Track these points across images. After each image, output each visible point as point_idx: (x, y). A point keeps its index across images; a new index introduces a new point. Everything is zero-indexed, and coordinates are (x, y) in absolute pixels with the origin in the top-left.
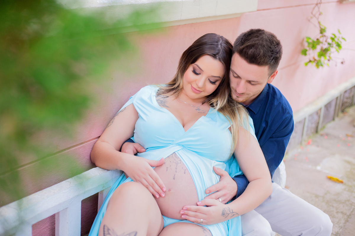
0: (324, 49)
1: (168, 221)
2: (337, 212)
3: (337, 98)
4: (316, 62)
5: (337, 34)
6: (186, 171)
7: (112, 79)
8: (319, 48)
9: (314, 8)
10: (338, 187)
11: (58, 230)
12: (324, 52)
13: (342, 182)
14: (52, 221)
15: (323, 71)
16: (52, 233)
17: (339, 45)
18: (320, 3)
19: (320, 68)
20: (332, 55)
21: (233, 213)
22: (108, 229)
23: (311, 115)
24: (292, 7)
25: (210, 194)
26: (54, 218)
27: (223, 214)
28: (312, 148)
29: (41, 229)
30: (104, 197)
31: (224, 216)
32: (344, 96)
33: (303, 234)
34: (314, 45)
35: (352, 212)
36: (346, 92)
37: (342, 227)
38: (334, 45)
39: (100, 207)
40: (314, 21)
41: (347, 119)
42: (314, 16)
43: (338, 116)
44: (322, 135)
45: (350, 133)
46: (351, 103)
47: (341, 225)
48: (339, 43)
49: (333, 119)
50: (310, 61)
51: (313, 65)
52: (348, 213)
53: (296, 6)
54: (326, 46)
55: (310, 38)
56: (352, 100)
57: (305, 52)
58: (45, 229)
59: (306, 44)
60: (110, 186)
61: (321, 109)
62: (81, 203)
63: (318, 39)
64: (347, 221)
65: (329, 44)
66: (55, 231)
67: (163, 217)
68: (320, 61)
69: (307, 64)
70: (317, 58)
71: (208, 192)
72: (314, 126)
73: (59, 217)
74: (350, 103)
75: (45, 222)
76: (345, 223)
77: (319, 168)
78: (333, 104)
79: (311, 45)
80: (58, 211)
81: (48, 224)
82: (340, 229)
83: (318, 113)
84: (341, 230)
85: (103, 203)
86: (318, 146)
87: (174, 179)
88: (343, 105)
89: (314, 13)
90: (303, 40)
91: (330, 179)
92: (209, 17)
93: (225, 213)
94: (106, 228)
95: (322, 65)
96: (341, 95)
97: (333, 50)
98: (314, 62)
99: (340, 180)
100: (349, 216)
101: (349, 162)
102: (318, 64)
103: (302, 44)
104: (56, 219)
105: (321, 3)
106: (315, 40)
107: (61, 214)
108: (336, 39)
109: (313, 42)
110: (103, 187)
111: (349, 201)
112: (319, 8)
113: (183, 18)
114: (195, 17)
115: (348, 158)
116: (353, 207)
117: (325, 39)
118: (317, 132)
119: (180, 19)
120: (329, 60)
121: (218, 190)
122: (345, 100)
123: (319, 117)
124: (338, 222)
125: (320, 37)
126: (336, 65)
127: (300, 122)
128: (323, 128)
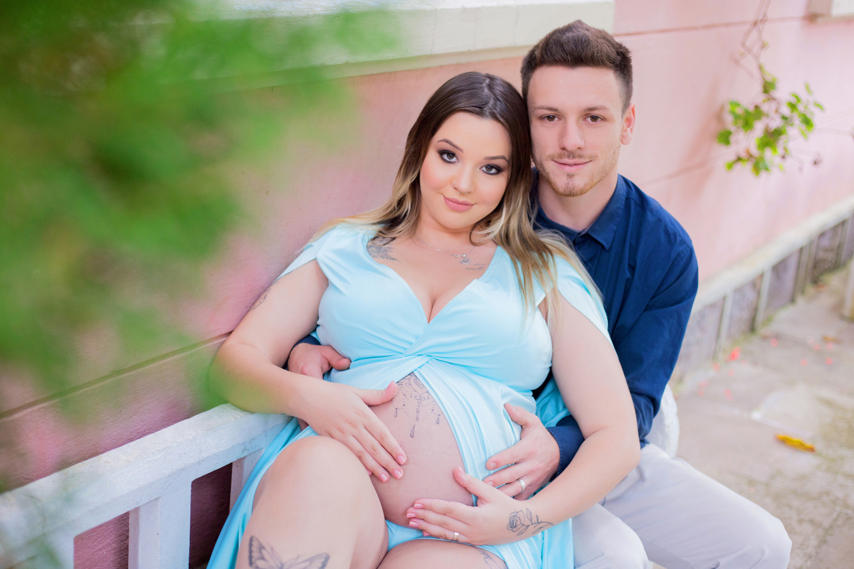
0: (772, 130)
1: (400, 535)
2: (801, 521)
3: (801, 250)
4: (754, 161)
5: (803, 95)
6: (440, 418)
7: (267, 192)
8: (759, 127)
9: (748, 34)
10: (803, 462)
11: (136, 551)
12: (772, 137)
13: (812, 450)
14: (121, 531)
15: (769, 183)
16: (120, 560)
17: (807, 122)
18: (764, 20)
19: (763, 175)
20: (791, 145)
21: (538, 523)
22: (261, 548)
23: (739, 290)
24: (694, 28)
25: (497, 470)
26: (127, 525)
27: (512, 526)
28: (743, 368)
29: (95, 550)
30: (245, 475)
31: (514, 530)
32: (818, 244)
33: (721, 565)
34: (747, 120)
35: (835, 520)
36: (822, 235)
37: (810, 557)
38: (797, 121)
39: (236, 498)
40: (749, 62)
41: (825, 300)
42: (749, 51)
43: (803, 292)
44: (765, 338)
45: (831, 333)
46: (836, 262)
47: (810, 550)
48: (809, 116)
49: (793, 300)
50: (739, 159)
51: (746, 167)
52: (826, 524)
53: (707, 27)
54: (775, 123)
55: (738, 105)
56: (838, 255)
57: (725, 138)
58: (105, 551)
59: (729, 119)
60: (261, 449)
61: (762, 276)
62: (190, 488)
63: (757, 107)
64: (823, 542)
65: (784, 118)
66: (127, 555)
67: (388, 523)
68: (762, 158)
69: (731, 166)
70: (754, 151)
71: (493, 465)
72: (746, 315)
73: (137, 519)
74: (833, 261)
75: (105, 534)
76: (819, 546)
77: (757, 415)
78: (793, 263)
79: (740, 122)
80: (137, 506)
81: (112, 538)
82: (806, 561)
83: (755, 284)
84: (809, 563)
85: (243, 489)
86: (755, 363)
87: (412, 436)
88: (815, 266)
89: (748, 44)
90: (722, 109)
91: (784, 441)
92: (498, 50)
93: (518, 523)
94: (255, 543)
95: (767, 169)
96: (811, 243)
97: (794, 132)
98: (748, 160)
99: (809, 444)
100: (829, 530)
101: (829, 403)
102: (759, 166)
103: (719, 117)
104: (130, 526)
105: (766, 20)
106: (751, 109)
107: (142, 513)
108: (801, 107)
109: (747, 112)
110: (243, 451)
111: (828, 493)
112: (760, 32)
113: (438, 50)
114: (465, 49)
115: (826, 393)
116: (838, 509)
117: (773, 106)
118: (752, 328)
119: (429, 53)
120: (783, 157)
121: (516, 460)
122: (821, 255)
123: (759, 293)
124: (802, 544)
125: (764, 101)
126: (801, 169)
127: (712, 306)
128: (768, 320)
